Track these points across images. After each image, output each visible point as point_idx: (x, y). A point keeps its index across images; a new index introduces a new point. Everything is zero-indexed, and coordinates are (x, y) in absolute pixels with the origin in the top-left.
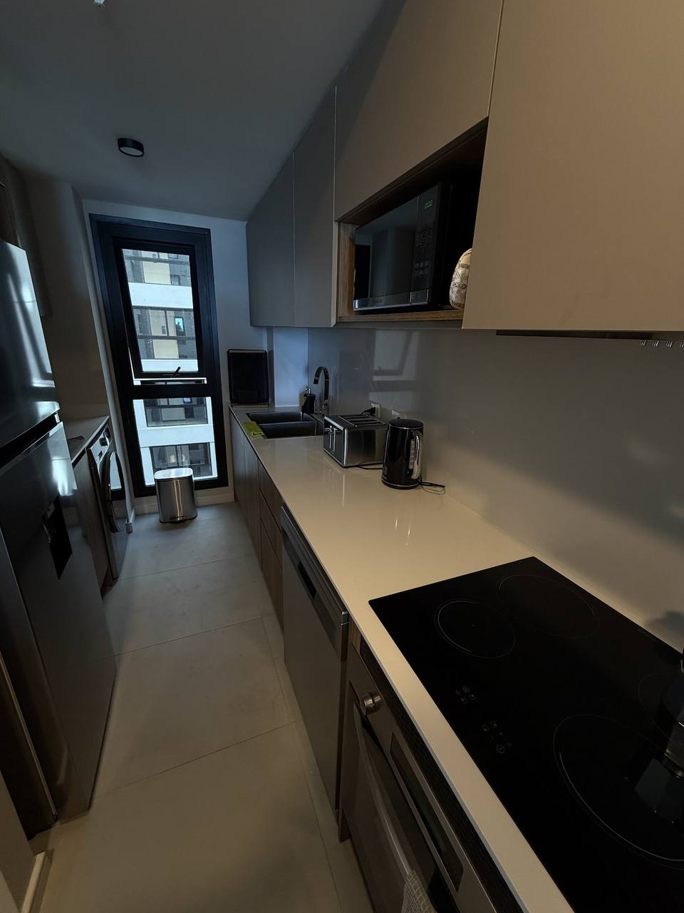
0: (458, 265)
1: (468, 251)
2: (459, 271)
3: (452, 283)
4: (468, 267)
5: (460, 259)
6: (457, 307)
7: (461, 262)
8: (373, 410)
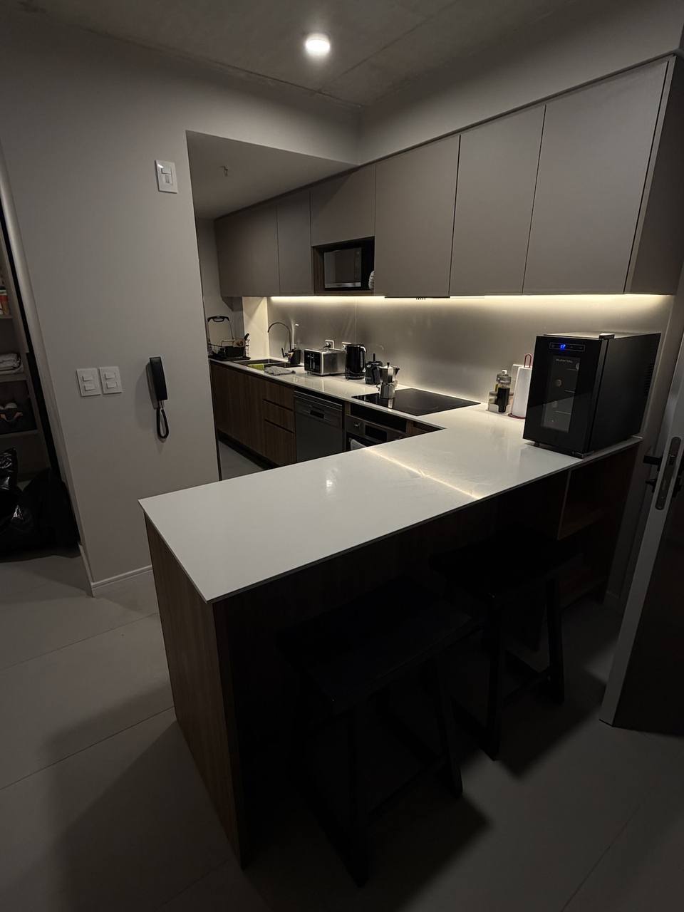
0: (370, 276)
1: (373, 272)
3: (369, 281)
6: (371, 289)
8: (329, 346)
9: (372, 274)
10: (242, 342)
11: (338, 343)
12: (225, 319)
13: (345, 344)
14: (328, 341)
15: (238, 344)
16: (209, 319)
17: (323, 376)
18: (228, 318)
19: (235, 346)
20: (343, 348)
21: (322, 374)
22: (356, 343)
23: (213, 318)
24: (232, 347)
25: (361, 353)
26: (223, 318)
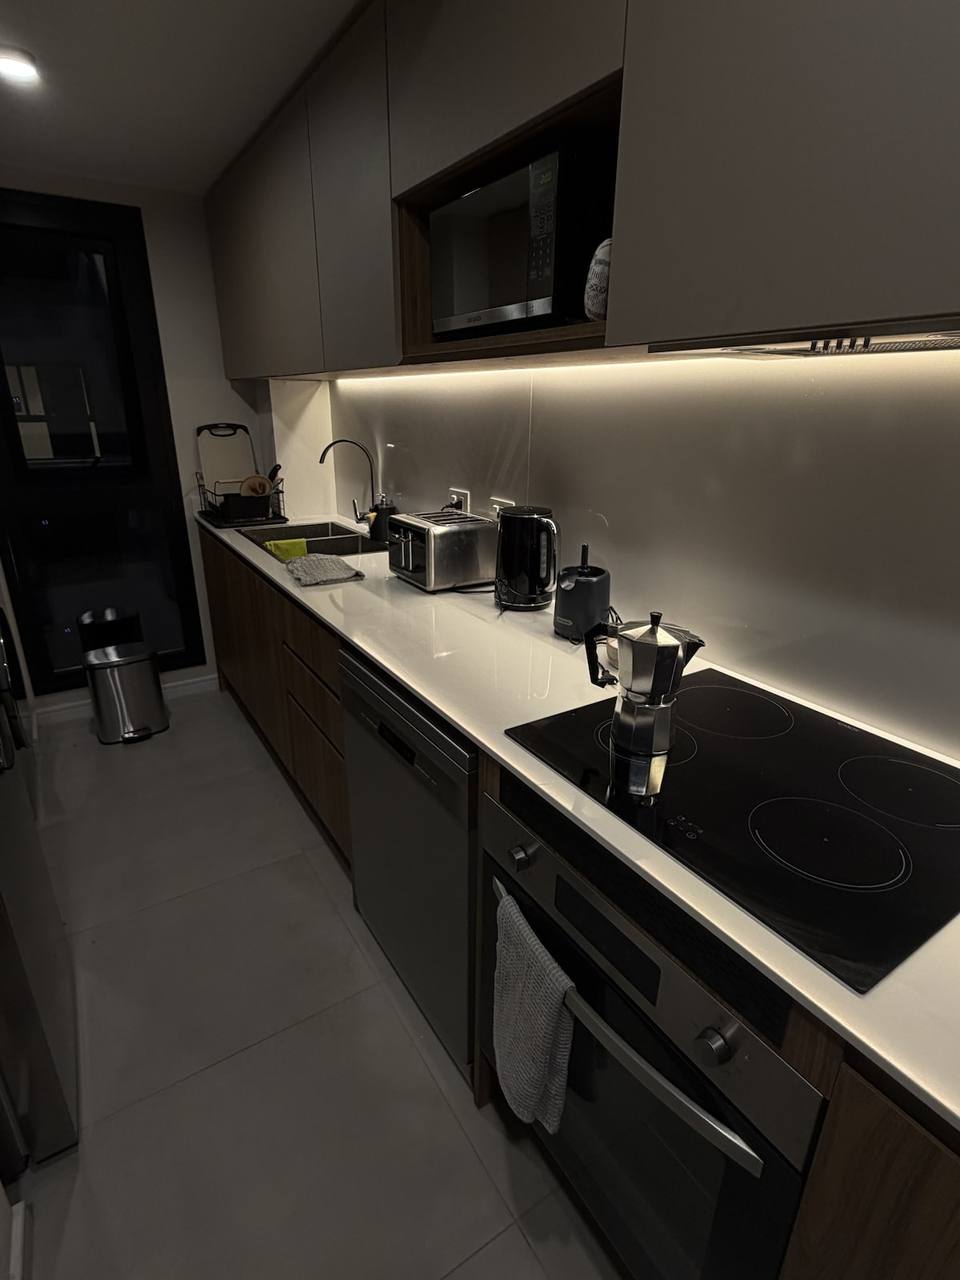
0: (593, 261)
1: (606, 242)
2: (595, 268)
3: (588, 286)
4: (608, 264)
5: (597, 253)
6: (595, 319)
7: (598, 257)
8: (459, 505)
9: (601, 252)
10: (262, 486)
11: (482, 499)
12: (239, 431)
13: (500, 502)
14: (456, 491)
15: (254, 490)
16: (199, 430)
17: (434, 593)
18: (245, 429)
19: (244, 493)
20: (492, 515)
21: (432, 586)
22: (527, 504)
23: (211, 428)
24: (238, 495)
25: (544, 537)
26: (234, 427)
